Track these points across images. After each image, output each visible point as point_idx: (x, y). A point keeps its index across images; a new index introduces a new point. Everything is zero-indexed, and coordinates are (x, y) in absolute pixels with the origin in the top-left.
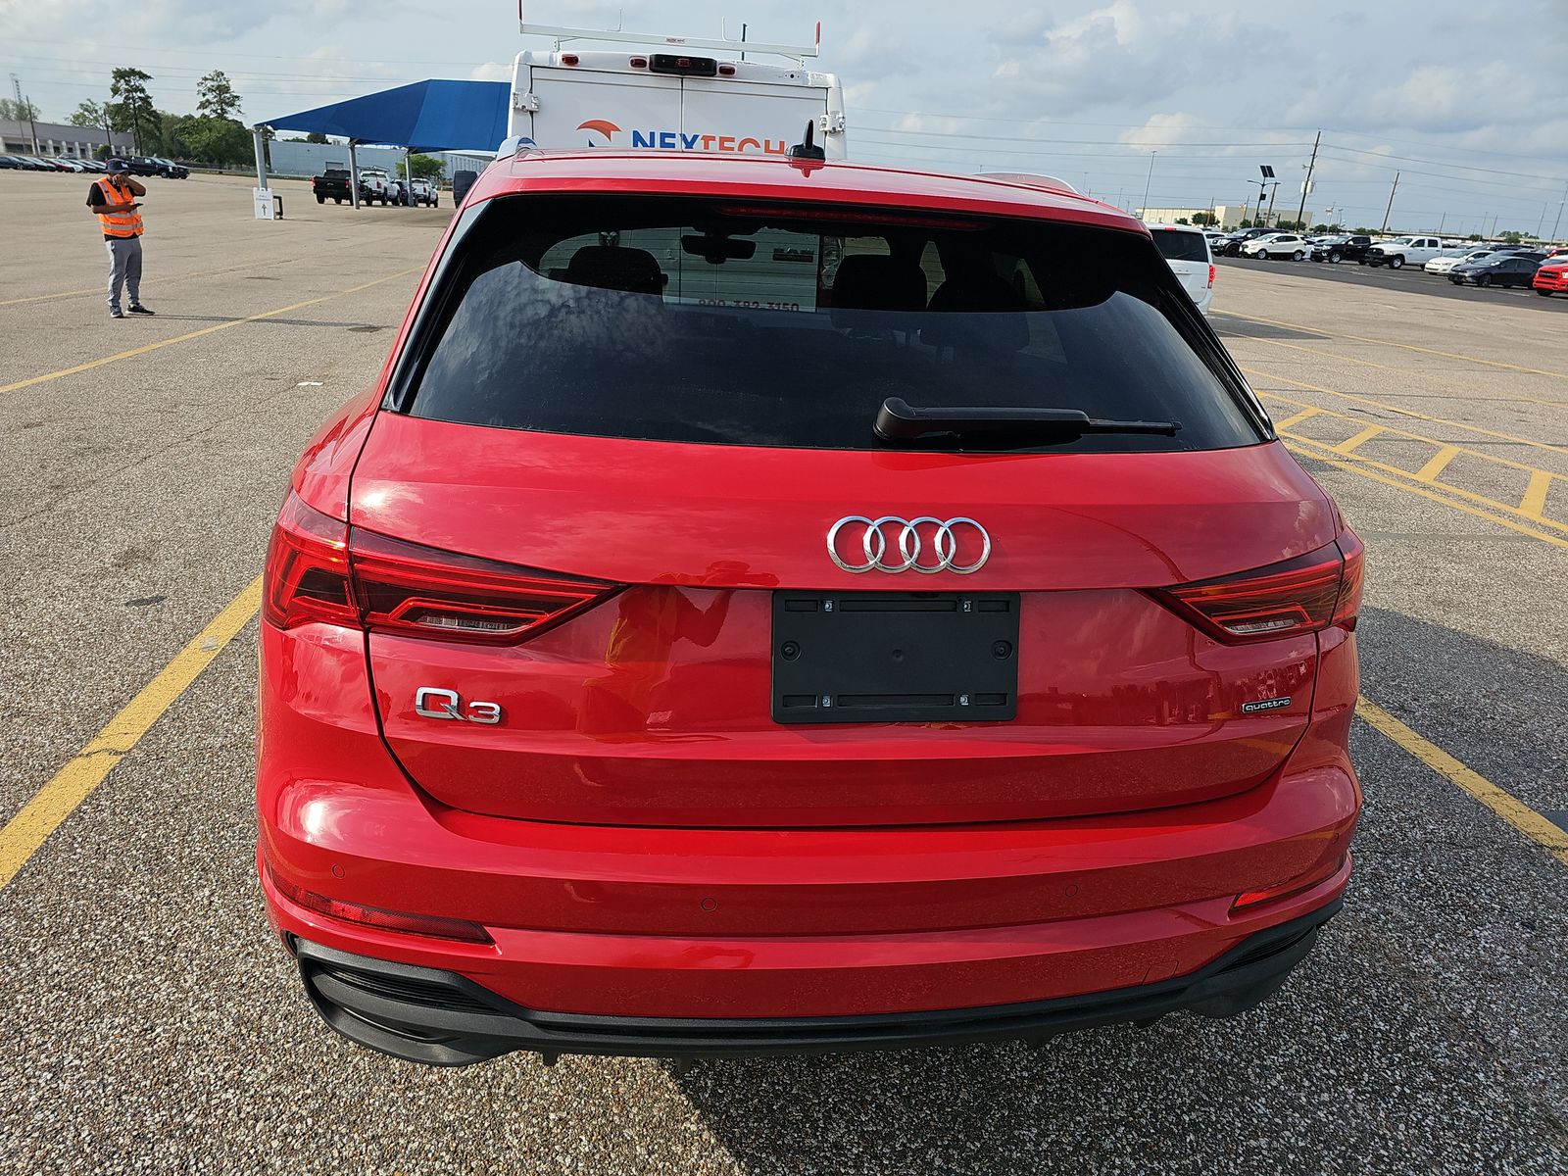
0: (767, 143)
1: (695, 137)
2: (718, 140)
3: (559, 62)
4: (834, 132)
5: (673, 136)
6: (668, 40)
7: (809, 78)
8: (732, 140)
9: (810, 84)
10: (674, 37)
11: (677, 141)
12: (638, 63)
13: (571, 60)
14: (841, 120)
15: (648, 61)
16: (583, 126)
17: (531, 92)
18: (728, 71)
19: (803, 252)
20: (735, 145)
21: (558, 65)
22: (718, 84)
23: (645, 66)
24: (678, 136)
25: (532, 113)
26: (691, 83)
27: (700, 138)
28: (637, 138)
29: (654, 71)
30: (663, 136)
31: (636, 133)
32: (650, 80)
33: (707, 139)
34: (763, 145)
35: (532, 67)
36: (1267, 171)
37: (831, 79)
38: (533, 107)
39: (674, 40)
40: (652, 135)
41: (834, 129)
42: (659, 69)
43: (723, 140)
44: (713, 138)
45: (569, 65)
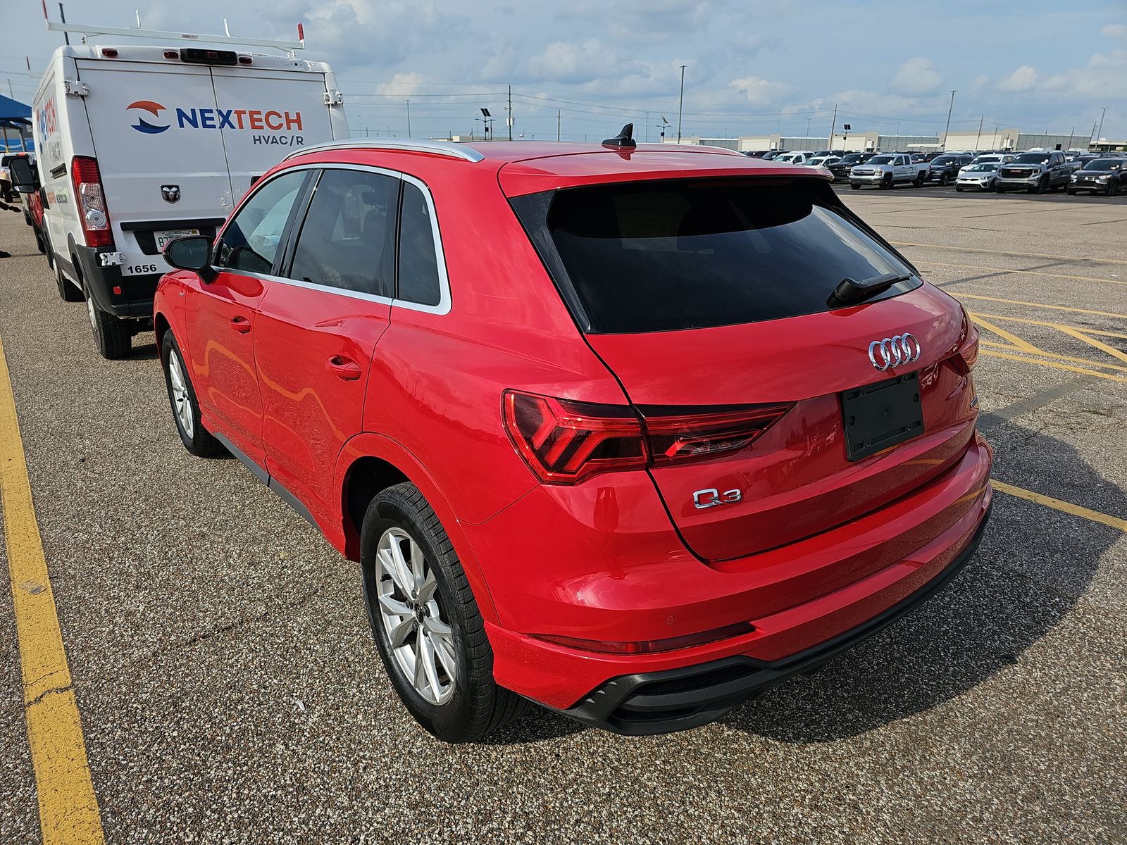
0: (287, 114)
1: (229, 112)
2: (247, 113)
3: (99, 55)
4: (335, 105)
5: (211, 111)
6: (184, 36)
7: (309, 66)
8: (259, 113)
9: (310, 70)
10: (187, 34)
11: (215, 115)
12: (171, 55)
13: (110, 54)
14: (339, 96)
15: (179, 53)
16: (131, 107)
17: (79, 80)
18: (246, 61)
20: (263, 116)
21: (99, 57)
22: (240, 71)
23: (177, 57)
24: (216, 112)
25: (83, 97)
26: (217, 70)
27: (233, 112)
28: (180, 113)
29: (185, 62)
30: (203, 112)
31: (179, 111)
32: (181, 68)
33: (239, 113)
34: (283, 116)
35: (75, 59)
36: (486, 112)
37: (325, 67)
38: (85, 93)
39: (188, 36)
40: (193, 111)
41: (336, 102)
42: (190, 59)
43: (252, 113)
44: (244, 112)
45: (109, 57)
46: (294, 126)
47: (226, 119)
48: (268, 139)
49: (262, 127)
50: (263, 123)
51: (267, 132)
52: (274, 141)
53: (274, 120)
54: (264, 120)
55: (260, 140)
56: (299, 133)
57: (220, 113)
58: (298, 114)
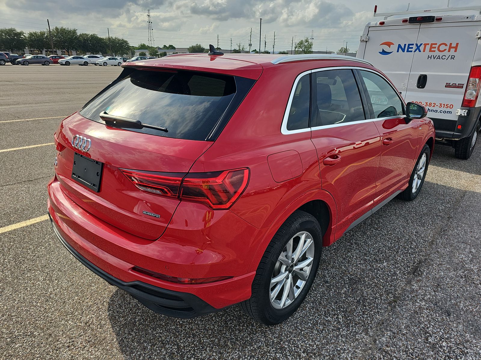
0: (451, 44)
1: (421, 44)
2: (430, 44)
7: (475, 18)
8: (436, 44)
10: (426, 10)
12: (405, 21)
13: (382, 23)
15: (408, 20)
16: (381, 44)
17: (367, 35)
18: (439, 19)
19: (459, 84)
20: (437, 46)
21: (378, 26)
22: (435, 24)
23: (407, 22)
24: (415, 45)
25: (366, 42)
26: (423, 26)
27: (423, 44)
28: (400, 46)
29: (409, 23)
30: (409, 45)
32: (408, 26)
33: (426, 45)
34: (449, 45)
35: (369, 27)
38: (367, 40)
42: (412, 22)
43: (432, 44)
44: (428, 44)
45: (381, 25)
46: (453, 50)
47: (418, 48)
48: (435, 57)
49: (434, 51)
50: (436, 49)
51: (437, 53)
52: (439, 58)
53: (442, 48)
54: (437, 48)
55: (431, 57)
56: (455, 54)
57: (417, 45)
58: (457, 44)
